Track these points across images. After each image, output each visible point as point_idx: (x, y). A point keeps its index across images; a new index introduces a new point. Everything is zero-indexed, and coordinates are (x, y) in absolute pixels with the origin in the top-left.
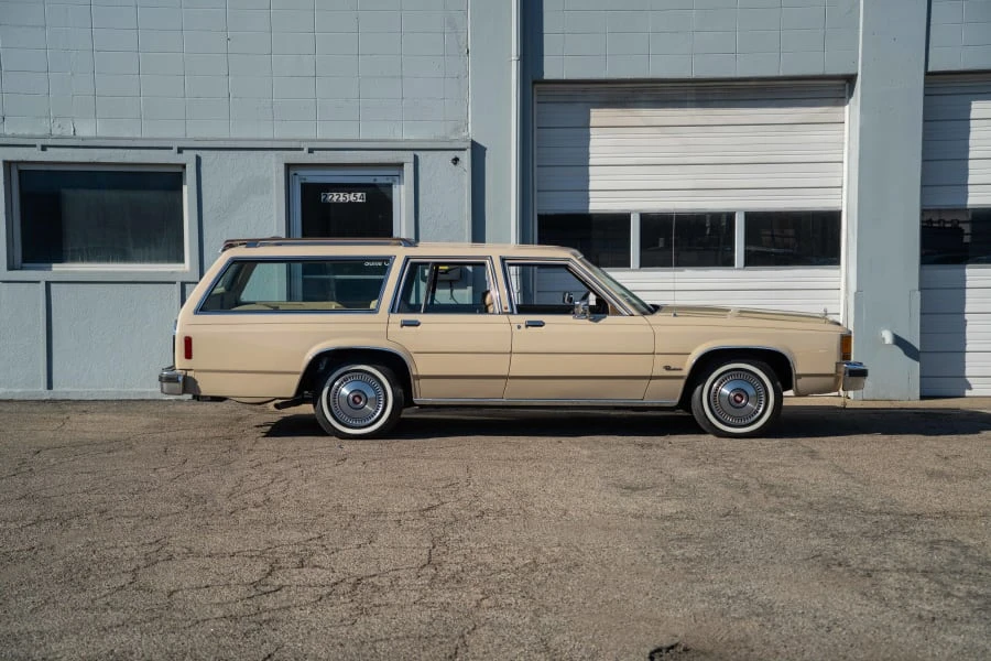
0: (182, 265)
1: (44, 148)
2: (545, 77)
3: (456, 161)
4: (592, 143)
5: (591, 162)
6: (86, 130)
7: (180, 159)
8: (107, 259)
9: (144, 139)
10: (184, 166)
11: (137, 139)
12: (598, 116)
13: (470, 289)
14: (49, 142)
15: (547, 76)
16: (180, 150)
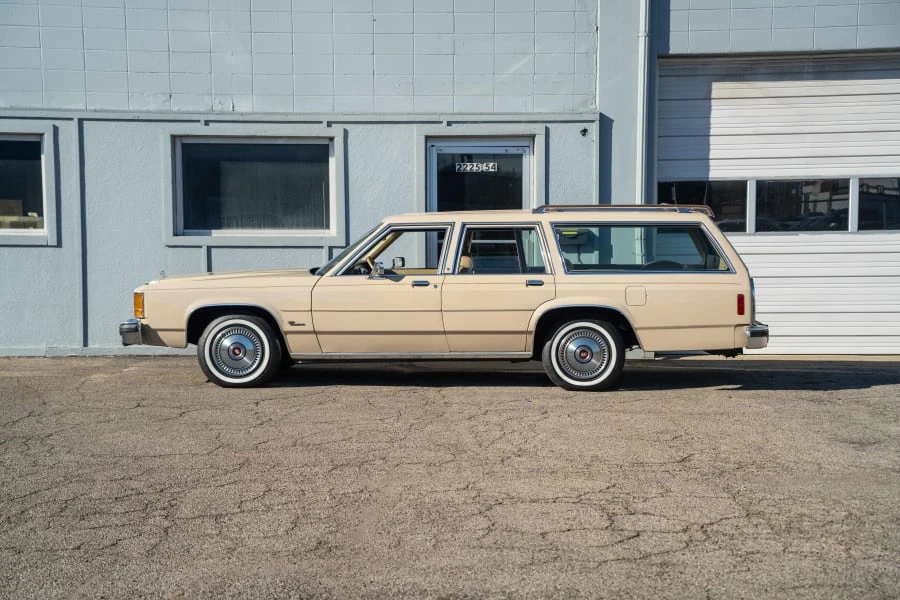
0: (327, 231)
1: (207, 123)
2: (671, 52)
3: (584, 132)
4: (714, 114)
5: (712, 132)
6: (244, 106)
7: (329, 132)
8: (259, 225)
9: (296, 114)
10: (331, 139)
11: (291, 114)
12: (719, 89)
13: (596, 253)
14: (212, 118)
15: (673, 50)
16: (329, 124)
